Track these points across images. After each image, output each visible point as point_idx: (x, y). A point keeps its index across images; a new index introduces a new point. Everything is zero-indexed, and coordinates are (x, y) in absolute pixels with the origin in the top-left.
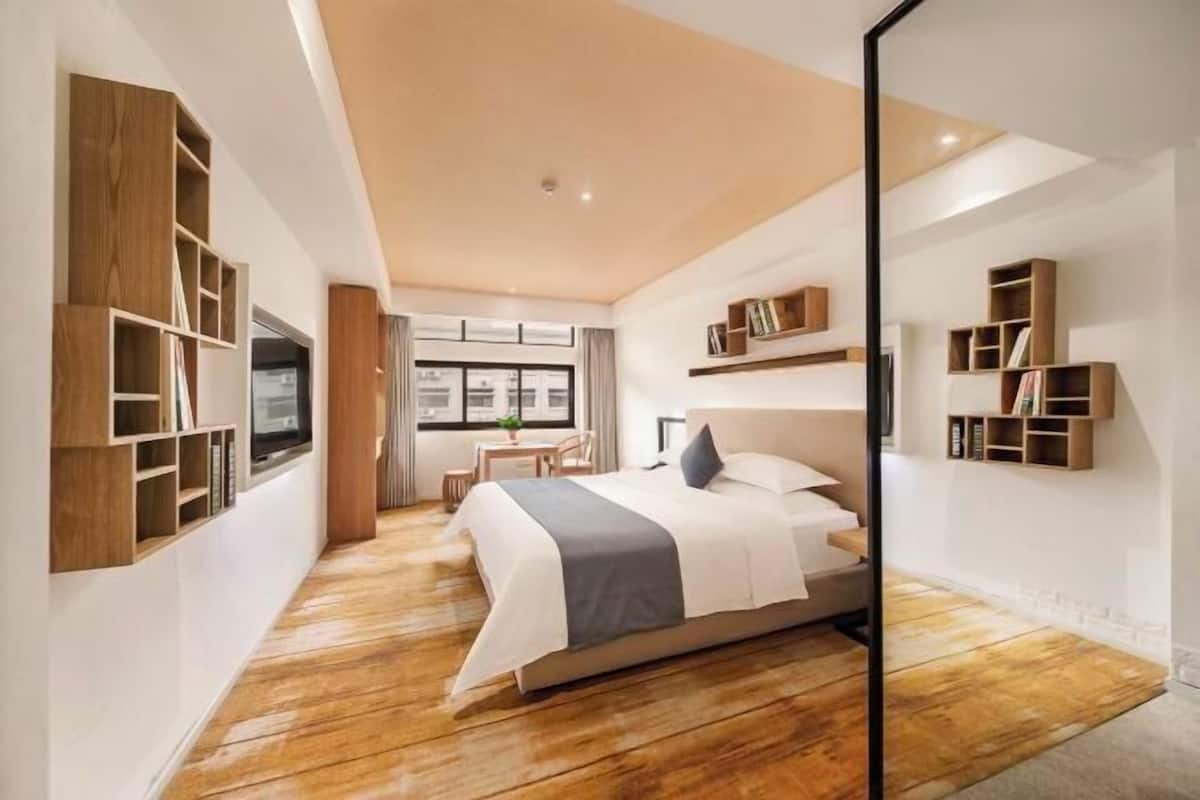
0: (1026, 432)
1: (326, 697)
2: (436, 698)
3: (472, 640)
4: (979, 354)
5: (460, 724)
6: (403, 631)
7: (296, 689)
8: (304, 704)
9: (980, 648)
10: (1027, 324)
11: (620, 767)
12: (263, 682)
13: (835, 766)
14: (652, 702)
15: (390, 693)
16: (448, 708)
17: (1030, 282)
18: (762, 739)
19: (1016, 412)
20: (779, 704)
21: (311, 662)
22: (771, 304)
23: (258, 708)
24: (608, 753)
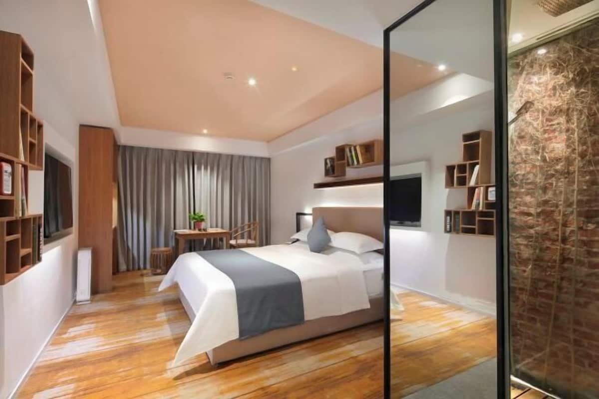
0: (477, 218)
1: (94, 376)
2: (161, 372)
3: (180, 343)
4: (458, 177)
5: (176, 382)
6: (137, 341)
7: (73, 374)
8: (79, 380)
9: (453, 329)
10: (477, 164)
11: (266, 393)
12: (49, 372)
13: (373, 382)
14: (285, 364)
15: (133, 371)
16: (169, 375)
17: (479, 143)
18: (340, 374)
19: (473, 208)
20: (351, 360)
21: (80, 360)
22: (358, 148)
23: (50, 384)
24: (260, 387)
